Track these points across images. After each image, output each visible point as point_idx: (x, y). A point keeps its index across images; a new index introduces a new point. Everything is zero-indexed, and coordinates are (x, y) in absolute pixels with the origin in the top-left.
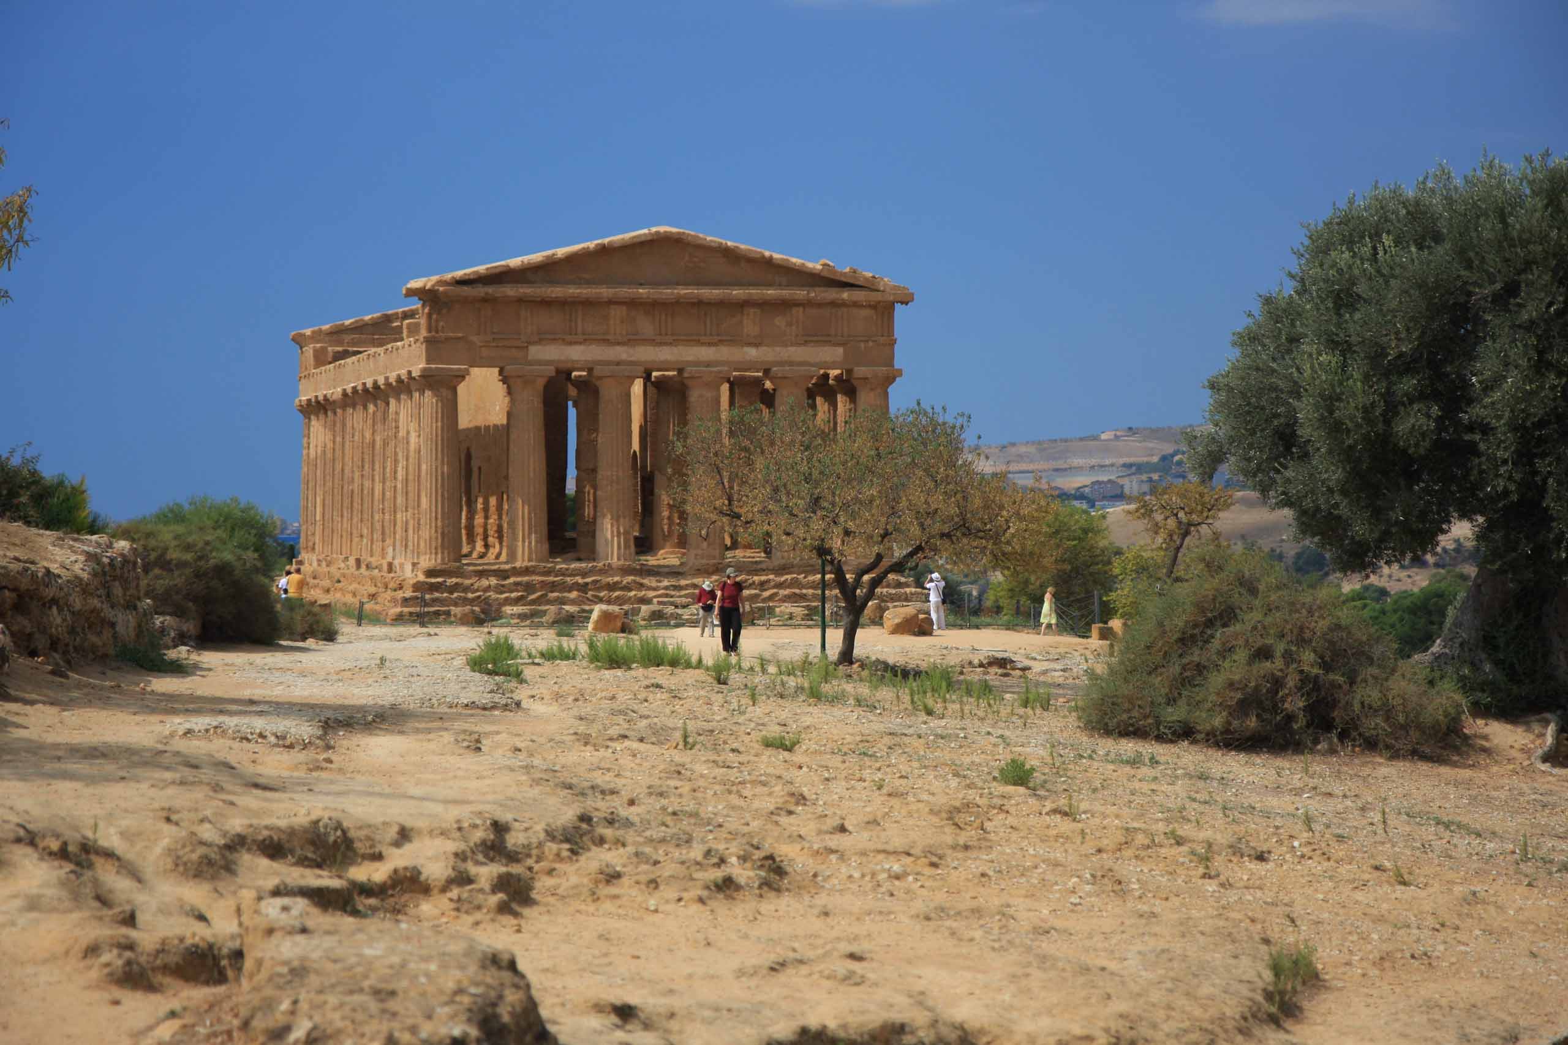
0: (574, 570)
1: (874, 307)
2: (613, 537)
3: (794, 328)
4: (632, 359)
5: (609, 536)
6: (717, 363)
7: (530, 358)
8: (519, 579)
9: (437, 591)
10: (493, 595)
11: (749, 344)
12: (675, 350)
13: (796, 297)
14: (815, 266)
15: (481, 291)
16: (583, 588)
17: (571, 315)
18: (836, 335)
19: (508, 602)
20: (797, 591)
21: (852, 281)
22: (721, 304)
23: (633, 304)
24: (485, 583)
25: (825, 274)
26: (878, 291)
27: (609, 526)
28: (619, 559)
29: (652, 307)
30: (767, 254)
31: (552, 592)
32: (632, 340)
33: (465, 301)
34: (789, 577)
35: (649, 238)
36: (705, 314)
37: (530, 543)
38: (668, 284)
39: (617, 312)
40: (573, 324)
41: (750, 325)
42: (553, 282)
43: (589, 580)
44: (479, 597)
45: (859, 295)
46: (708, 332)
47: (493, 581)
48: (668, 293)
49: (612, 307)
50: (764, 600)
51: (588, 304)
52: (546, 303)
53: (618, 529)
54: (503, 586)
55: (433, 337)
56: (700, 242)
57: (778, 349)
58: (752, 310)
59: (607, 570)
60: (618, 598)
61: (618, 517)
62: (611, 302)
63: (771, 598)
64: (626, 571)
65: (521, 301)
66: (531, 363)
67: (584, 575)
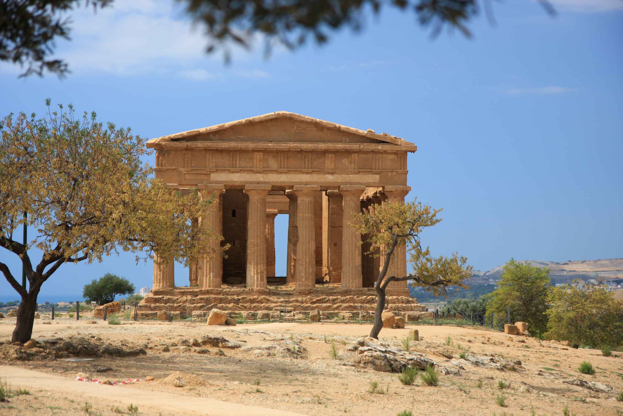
0: (233, 292)
1: (396, 153)
2: (254, 274)
3: (352, 165)
4: (266, 180)
5: (252, 274)
6: (312, 183)
7: (211, 180)
8: (203, 297)
9: (158, 302)
10: (187, 305)
11: (329, 173)
12: (289, 176)
13: (353, 148)
14: (363, 131)
15: (184, 144)
16: (237, 302)
17: (233, 157)
18: (376, 169)
19: (195, 308)
20: (352, 304)
21: (384, 140)
22: (312, 152)
23: (265, 151)
24: (185, 298)
25: (369, 136)
26: (398, 145)
27: (252, 269)
28: (257, 286)
29: (277, 153)
30: (338, 125)
31: (220, 303)
32: (266, 171)
33: (176, 150)
34: (348, 297)
35: (274, 117)
36: (305, 158)
37: (210, 277)
38: (285, 141)
39: (258, 156)
40: (234, 162)
41: (329, 163)
42: (223, 140)
43: (240, 297)
44: (180, 306)
45: (386, 147)
46: (307, 167)
47: (189, 297)
48: (284, 146)
49: (255, 153)
50: (334, 309)
51: (242, 151)
52: (221, 151)
53: (257, 270)
54: (194, 300)
55: (160, 168)
56: (301, 119)
57: (344, 176)
58: (330, 155)
59: (251, 292)
60: (255, 307)
61: (257, 264)
62: (254, 151)
63: (337, 308)
64: (261, 293)
65: (207, 150)
66: (211, 183)
67: (238, 295)
